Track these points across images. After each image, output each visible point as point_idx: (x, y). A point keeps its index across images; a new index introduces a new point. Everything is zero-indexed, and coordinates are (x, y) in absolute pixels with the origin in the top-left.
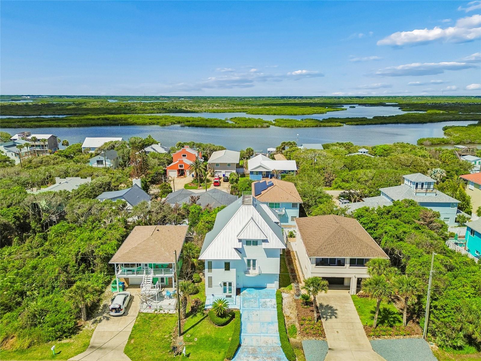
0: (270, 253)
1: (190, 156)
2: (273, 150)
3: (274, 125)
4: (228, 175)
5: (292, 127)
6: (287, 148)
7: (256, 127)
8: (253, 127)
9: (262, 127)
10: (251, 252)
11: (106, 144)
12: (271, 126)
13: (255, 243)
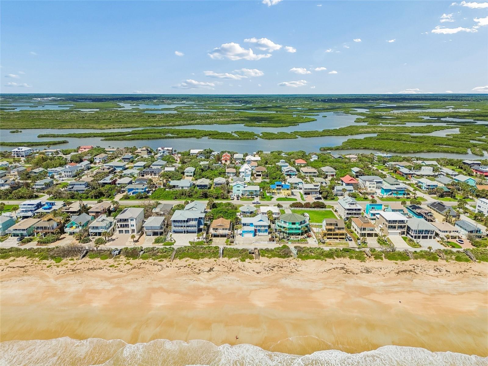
0: (249, 171)
1: (228, 156)
2: (255, 153)
3: (260, 137)
4: (240, 162)
5: (270, 139)
6: (260, 153)
7: (250, 139)
8: (248, 139)
9: (253, 139)
10: (247, 171)
11: (199, 152)
12: (258, 138)
13: (247, 169)
